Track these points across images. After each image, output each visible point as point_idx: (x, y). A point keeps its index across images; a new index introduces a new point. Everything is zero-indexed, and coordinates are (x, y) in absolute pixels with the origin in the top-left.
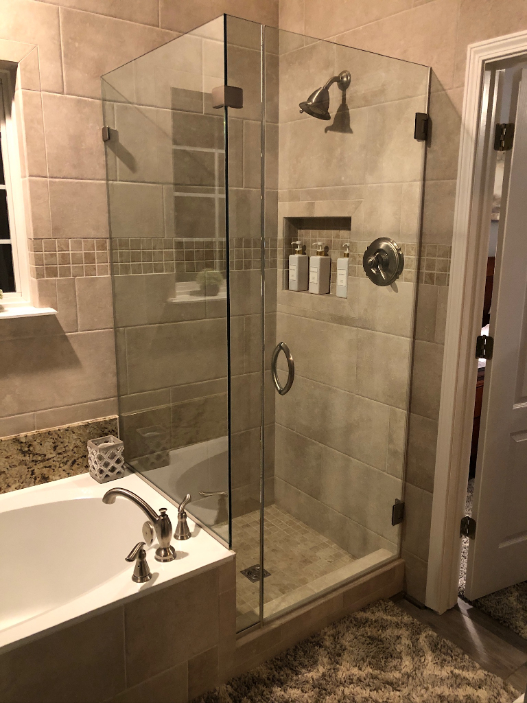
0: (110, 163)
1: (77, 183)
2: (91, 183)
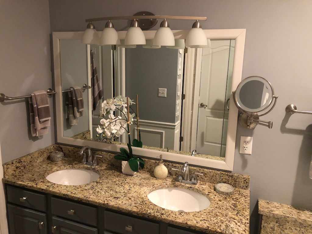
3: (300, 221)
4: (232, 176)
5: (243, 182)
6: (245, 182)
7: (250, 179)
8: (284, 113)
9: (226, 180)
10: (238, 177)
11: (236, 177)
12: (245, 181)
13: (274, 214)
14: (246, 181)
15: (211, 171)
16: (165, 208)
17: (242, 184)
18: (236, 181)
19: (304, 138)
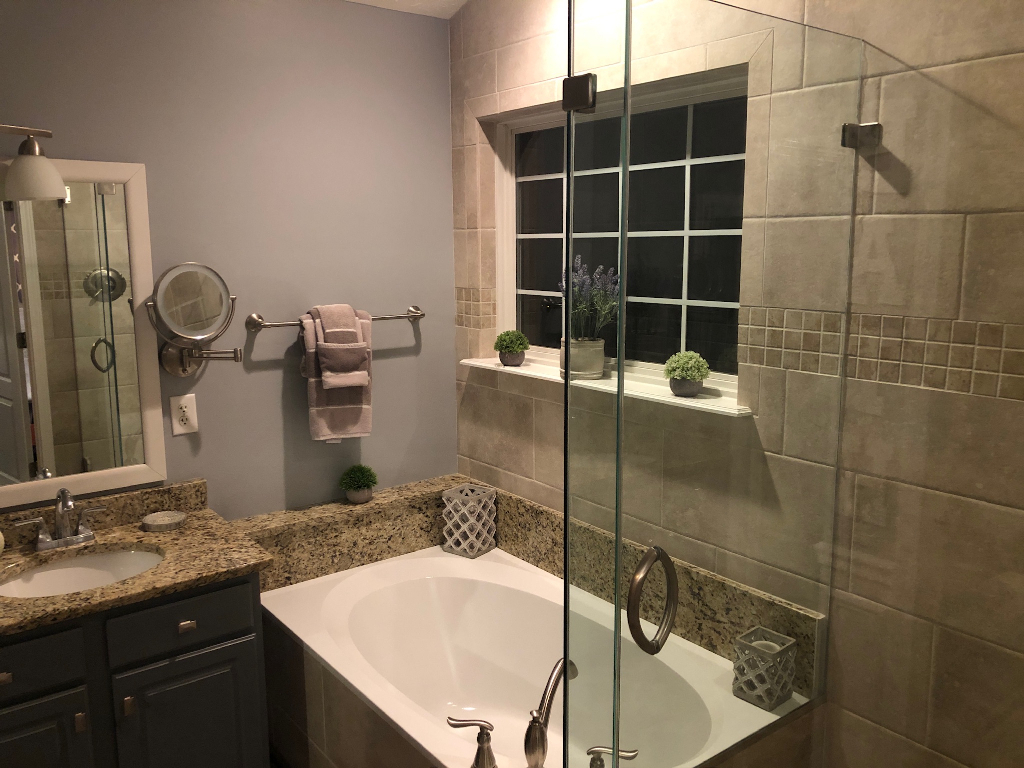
0: (863, 184)
1: (806, 222)
2: (826, 221)
3: (313, 523)
4: (169, 491)
5: (194, 496)
6: (199, 494)
7: (207, 484)
8: (244, 332)
9: (157, 505)
10: (182, 489)
11: (177, 489)
12: (198, 491)
13: (270, 530)
14: (200, 492)
15: (117, 496)
16: (81, 591)
17: (193, 501)
18: (178, 499)
19: (285, 373)
